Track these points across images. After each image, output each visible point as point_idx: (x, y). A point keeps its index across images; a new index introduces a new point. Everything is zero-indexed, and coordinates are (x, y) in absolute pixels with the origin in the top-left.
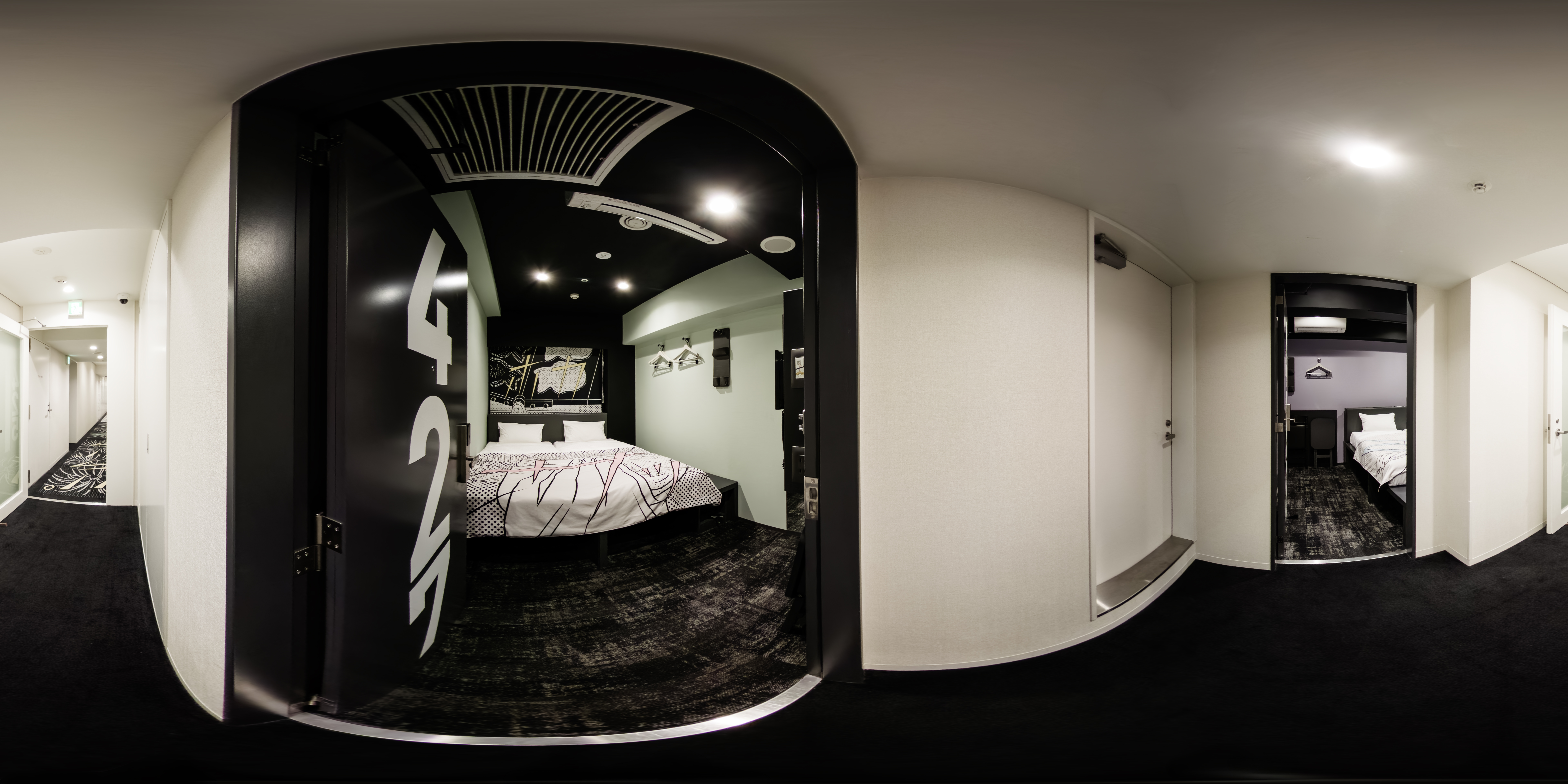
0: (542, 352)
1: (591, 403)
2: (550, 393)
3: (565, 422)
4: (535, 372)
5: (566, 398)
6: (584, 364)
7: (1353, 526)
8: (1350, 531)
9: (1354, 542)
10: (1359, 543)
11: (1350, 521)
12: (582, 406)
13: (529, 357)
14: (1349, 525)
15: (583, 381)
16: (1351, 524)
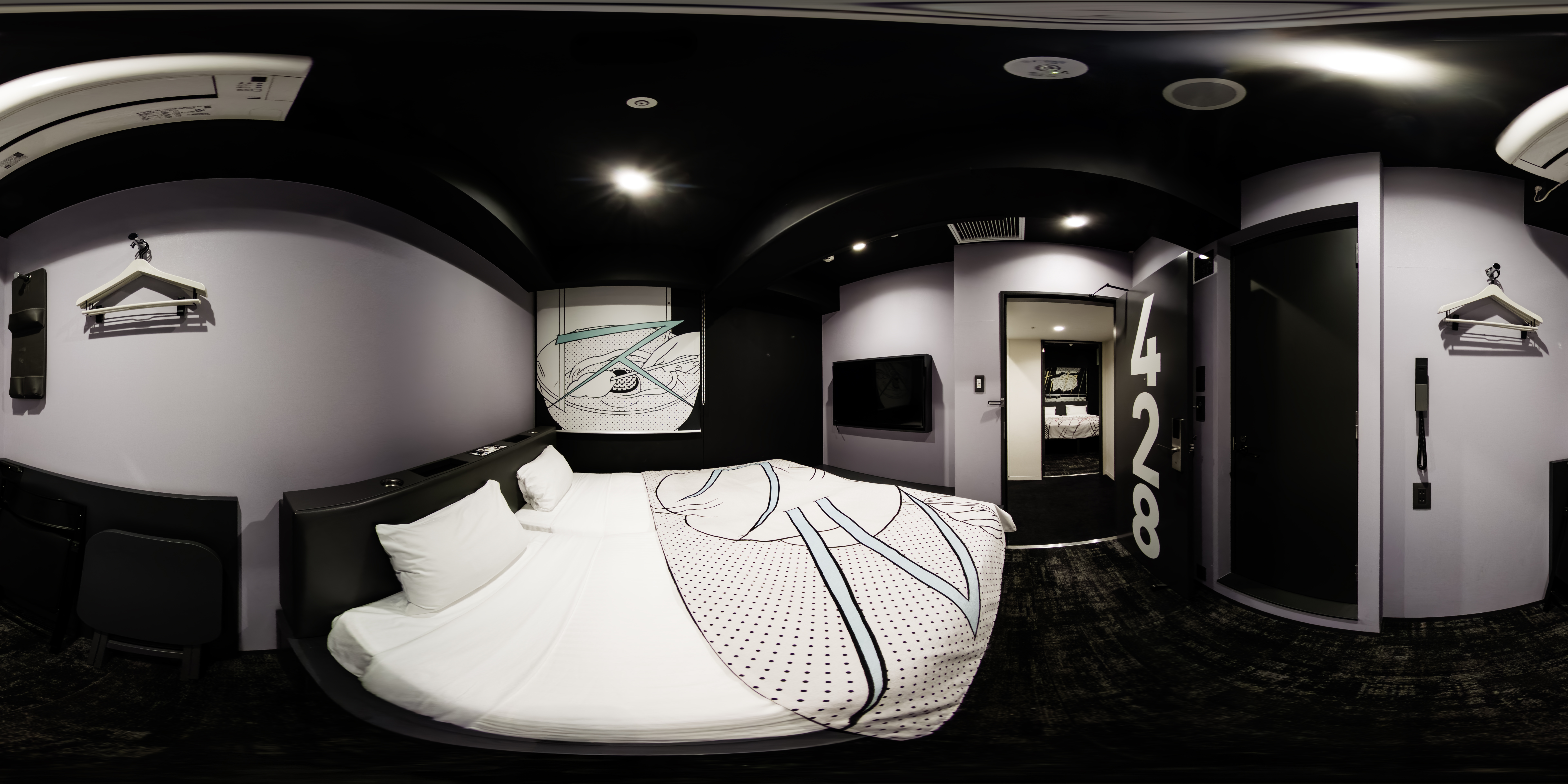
0: (1055, 370)
1: (1080, 396)
2: (1059, 391)
3: (1067, 406)
4: (1051, 380)
5: (1067, 393)
6: (1077, 376)
7: (1054, 590)
8: (1059, 581)
9: (1055, 565)
10: (1050, 564)
11: (1056, 599)
12: (1075, 398)
13: (1048, 372)
14: (1059, 592)
15: (1076, 384)
16: (1055, 593)
